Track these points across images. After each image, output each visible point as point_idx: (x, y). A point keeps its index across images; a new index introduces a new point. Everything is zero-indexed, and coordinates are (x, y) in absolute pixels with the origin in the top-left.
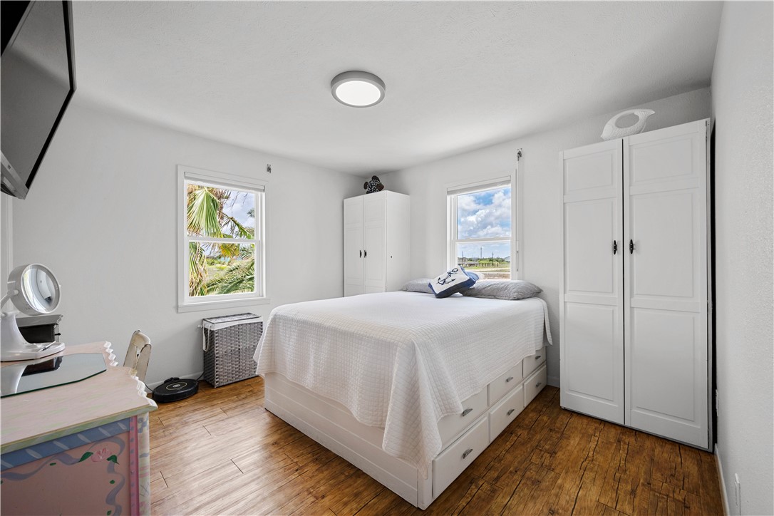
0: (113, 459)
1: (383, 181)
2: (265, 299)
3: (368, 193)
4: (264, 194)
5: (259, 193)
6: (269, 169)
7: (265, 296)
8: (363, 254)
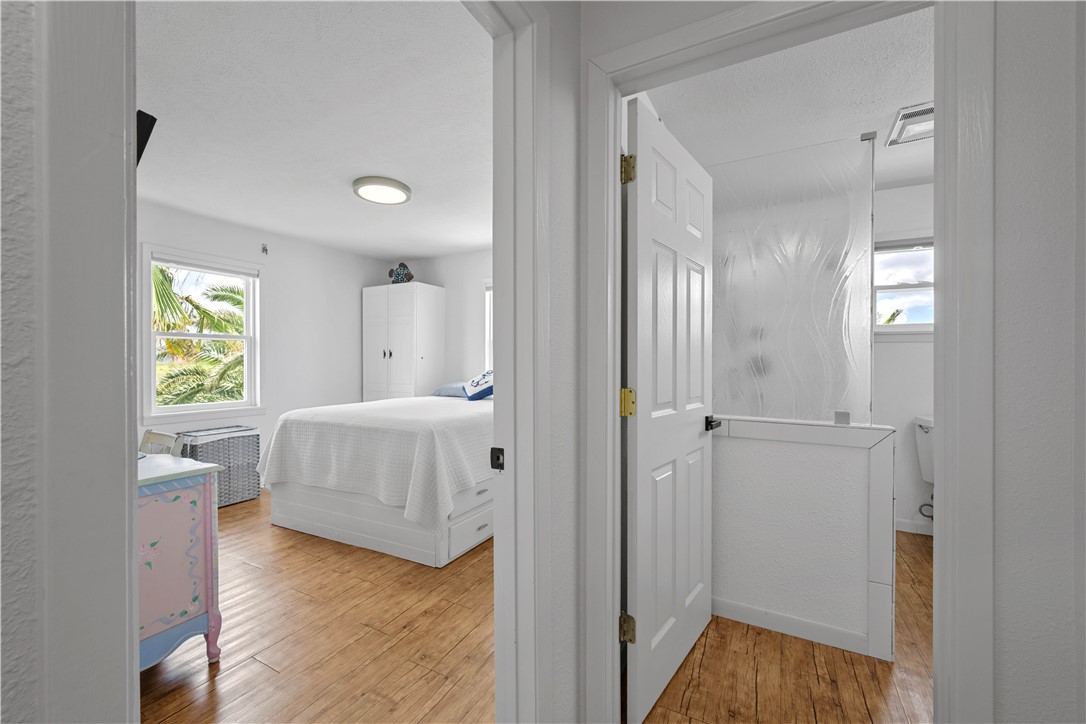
0: (194, 502)
1: (412, 269)
2: (259, 409)
3: (394, 282)
4: (258, 281)
5: (251, 279)
6: (265, 250)
7: (259, 405)
8: (388, 354)
